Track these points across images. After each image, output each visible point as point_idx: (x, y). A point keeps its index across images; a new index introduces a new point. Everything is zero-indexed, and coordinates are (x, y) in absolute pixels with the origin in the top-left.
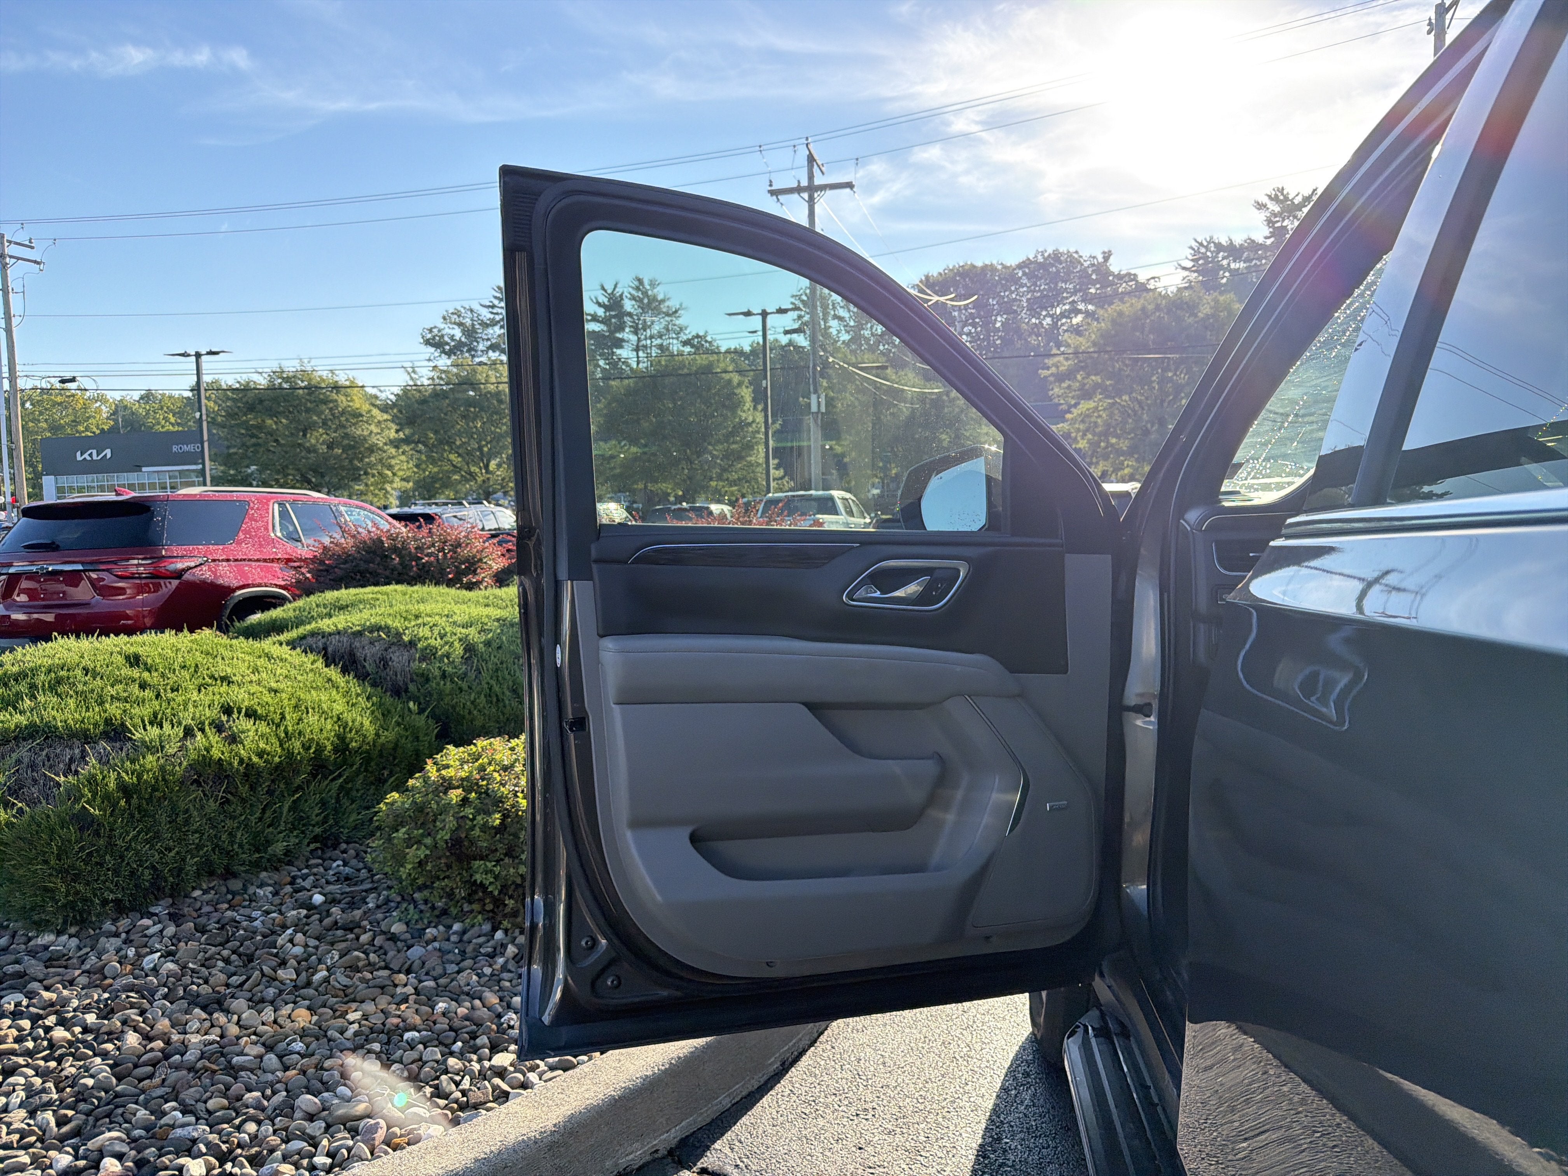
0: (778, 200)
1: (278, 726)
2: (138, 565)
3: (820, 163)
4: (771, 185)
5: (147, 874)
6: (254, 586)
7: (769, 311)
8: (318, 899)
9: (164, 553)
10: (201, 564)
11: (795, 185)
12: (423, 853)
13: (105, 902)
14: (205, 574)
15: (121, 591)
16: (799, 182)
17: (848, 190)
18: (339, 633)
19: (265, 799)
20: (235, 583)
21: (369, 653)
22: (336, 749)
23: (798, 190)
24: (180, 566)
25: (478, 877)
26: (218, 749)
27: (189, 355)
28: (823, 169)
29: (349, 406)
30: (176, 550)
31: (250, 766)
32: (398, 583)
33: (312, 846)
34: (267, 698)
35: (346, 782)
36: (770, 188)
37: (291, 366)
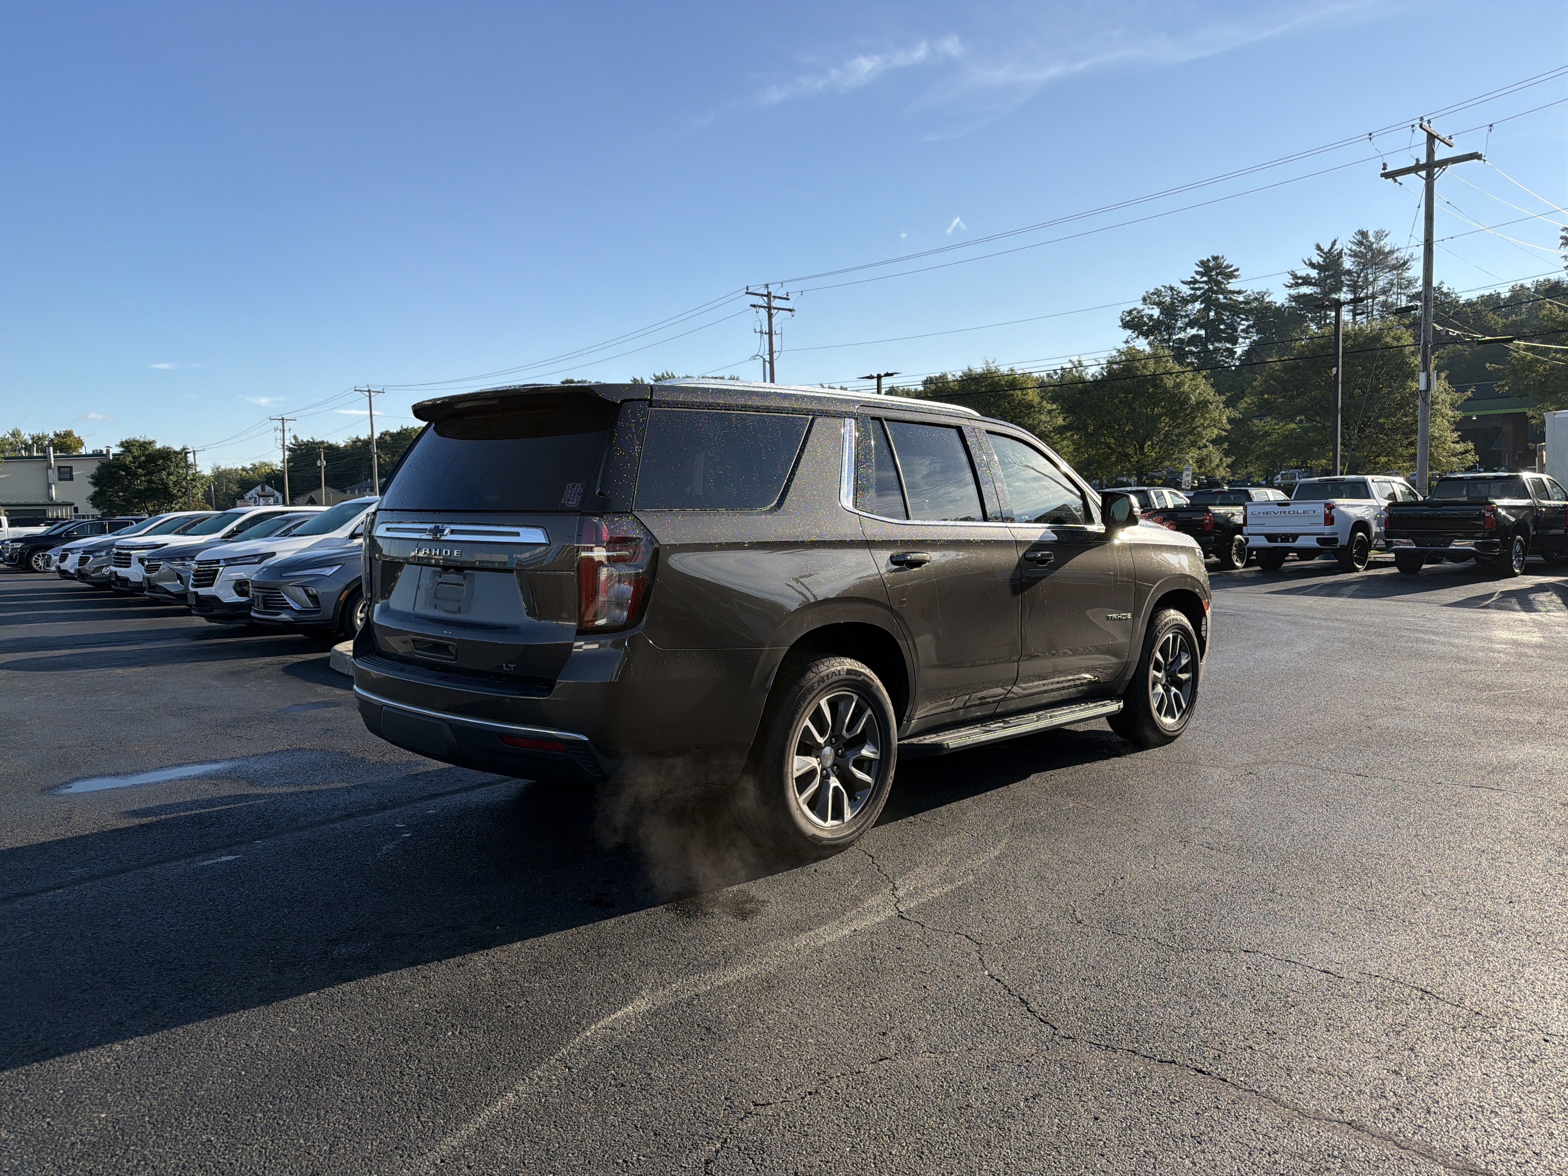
0: (1396, 181)
3: (1442, 138)
11: (1412, 163)
16: (1417, 160)
17: (1474, 161)
23: (1415, 169)
28: (1449, 141)
29: (1024, 399)
36: (1383, 172)
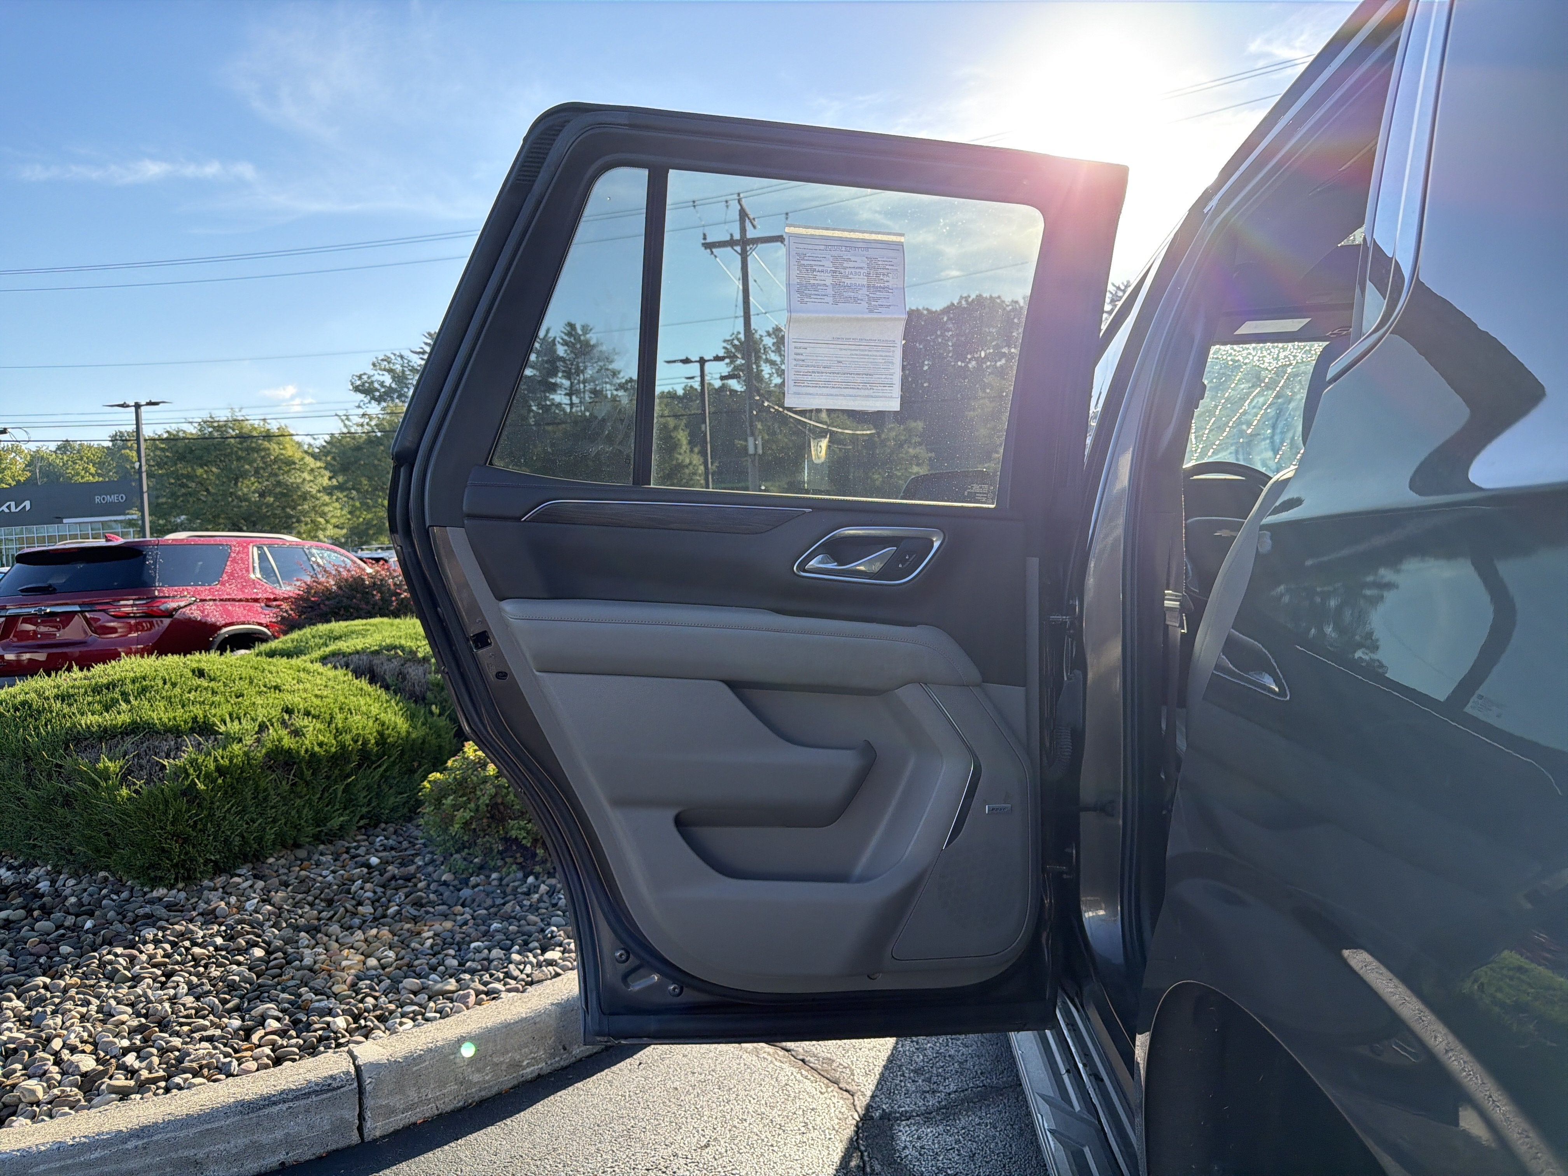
0: (712, 253)
1: (330, 723)
2: (128, 605)
3: (751, 217)
4: (705, 238)
5: (237, 841)
6: (238, 624)
7: (706, 358)
8: (374, 860)
9: (156, 593)
10: (190, 604)
11: (728, 238)
12: (468, 815)
13: (207, 861)
14: (195, 613)
15: (114, 630)
16: (732, 235)
17: (779, 244)
18: (357, 652)
19: (324, 783)
20: (221, 621)
21: (388, 668)
22: (377, 743)
23: (731, 243)
24: (172, 605)
25: (513, 834)
26: (288, 742)
27: (128, 406)
28: (755, 223)
29: (282, 454)
30: (166, 591)
31: (313, 755)
32: (382, 616)
33: (362, 823)
34: (317, 702)
35: (386, 771)
36: (703, 242)
37: (222, 415)
